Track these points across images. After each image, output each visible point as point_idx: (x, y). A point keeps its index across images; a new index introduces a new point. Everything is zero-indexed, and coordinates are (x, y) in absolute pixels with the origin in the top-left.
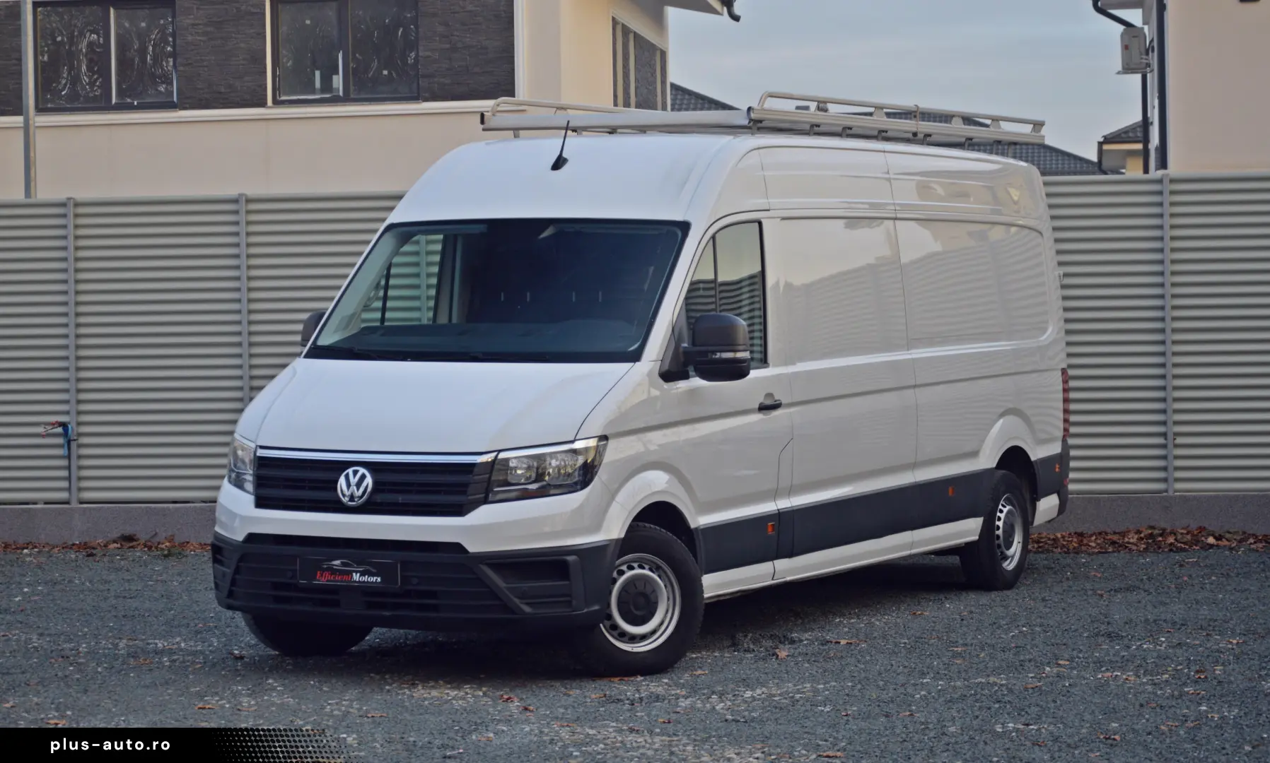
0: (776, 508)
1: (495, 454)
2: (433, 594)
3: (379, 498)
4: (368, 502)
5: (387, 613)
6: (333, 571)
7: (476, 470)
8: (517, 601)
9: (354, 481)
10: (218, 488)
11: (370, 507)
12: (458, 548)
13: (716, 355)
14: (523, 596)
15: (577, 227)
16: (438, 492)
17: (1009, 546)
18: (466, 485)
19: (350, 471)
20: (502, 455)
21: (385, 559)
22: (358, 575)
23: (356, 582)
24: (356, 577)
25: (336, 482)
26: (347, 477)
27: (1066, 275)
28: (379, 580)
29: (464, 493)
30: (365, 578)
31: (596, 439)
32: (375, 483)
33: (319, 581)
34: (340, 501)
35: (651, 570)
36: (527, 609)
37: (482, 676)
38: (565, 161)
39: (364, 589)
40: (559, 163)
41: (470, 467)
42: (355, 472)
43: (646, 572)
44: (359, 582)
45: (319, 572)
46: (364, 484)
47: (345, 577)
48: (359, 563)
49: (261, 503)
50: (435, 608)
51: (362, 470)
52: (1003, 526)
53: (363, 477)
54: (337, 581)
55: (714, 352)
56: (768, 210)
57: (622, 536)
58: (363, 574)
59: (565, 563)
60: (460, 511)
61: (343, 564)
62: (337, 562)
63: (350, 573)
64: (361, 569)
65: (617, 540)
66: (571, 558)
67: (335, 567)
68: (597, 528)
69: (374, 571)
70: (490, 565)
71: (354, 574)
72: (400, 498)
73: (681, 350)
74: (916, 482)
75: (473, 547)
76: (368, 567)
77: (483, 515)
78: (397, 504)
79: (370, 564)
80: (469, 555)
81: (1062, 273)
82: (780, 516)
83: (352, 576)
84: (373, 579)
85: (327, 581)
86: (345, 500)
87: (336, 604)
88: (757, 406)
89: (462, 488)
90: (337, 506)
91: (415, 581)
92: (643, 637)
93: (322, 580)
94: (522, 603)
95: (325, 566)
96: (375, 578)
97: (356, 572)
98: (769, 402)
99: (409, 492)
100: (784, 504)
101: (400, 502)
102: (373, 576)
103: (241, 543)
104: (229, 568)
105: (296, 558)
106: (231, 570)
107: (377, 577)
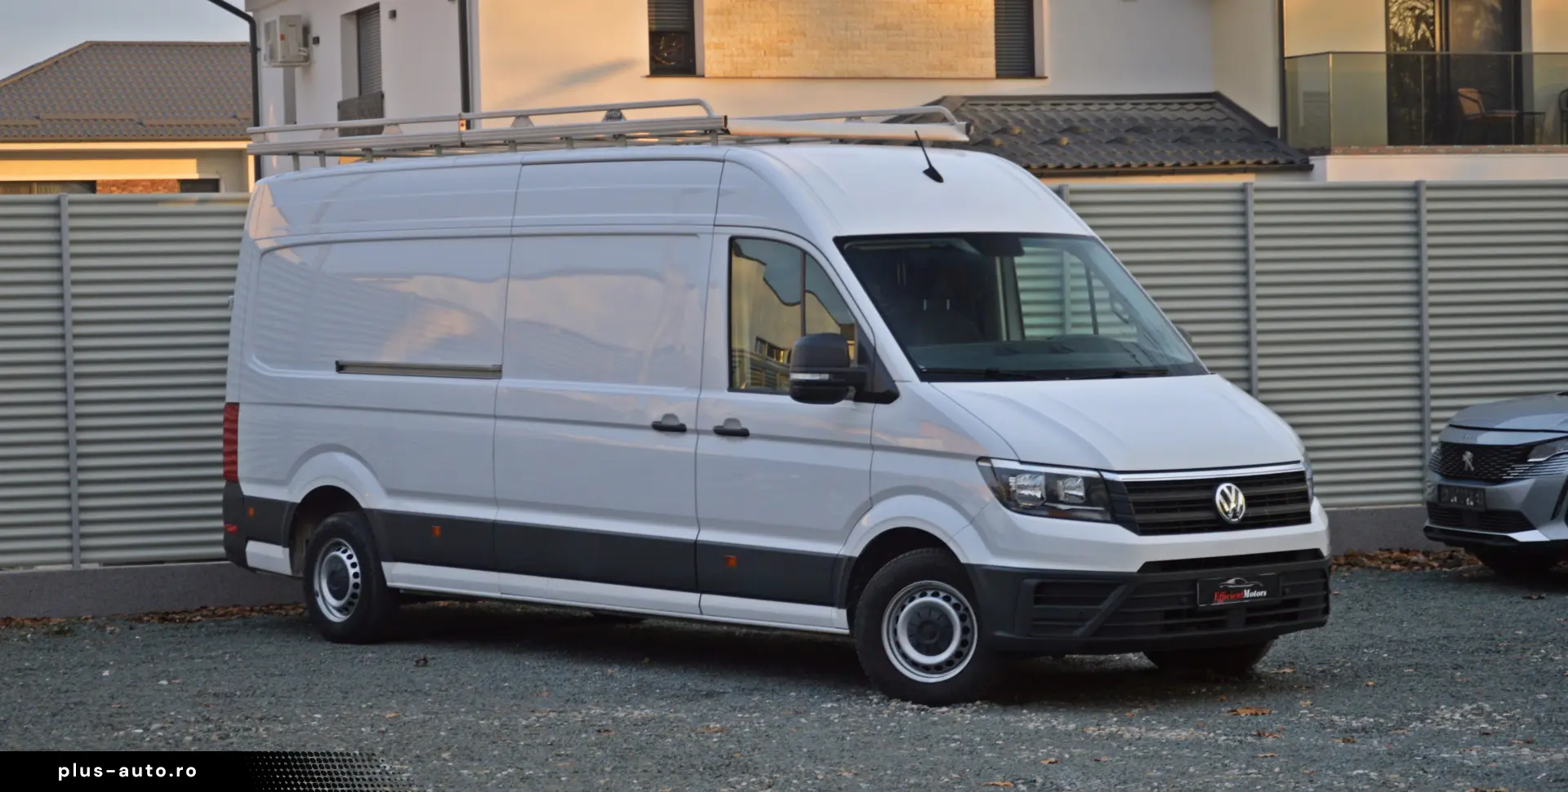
2: (1295, 603)
3: (1252, 512)
4: (1244, 518)
6: (1228, 591)
9: (1232, 497)
11: (1246, 522)
12: (1317, 553)
16: (1283, 503)
18: (1304, 493)
21: (1268, 571)
22: (1249, 591)
23: (1246, 599)
24: (1247, 594)
25: (1212, 500)
26: (1223, 493)
28: (1265, 593)
29: (1305, 500)
30: (1255, 594)
32: (1247, 498)
33: (1216, 602)
39: (1254, 605)
40: (936, 175)
42: (1229, 489)
44: (1249, 598)
45: (1216, 594)
46: (1239, 501)
47: (1238, 595)
48: (1249, 580)
51: (1234, 487)
53: (1237, 493)
54: (1233, 600)
58: (1252, 590)
60: (1307, 518)
61: (1237, 582)
62: (1232, 581)
63: (1241, 590)
64: (1250, 586)
67: (1229, 586)
69: (1261, 585)
71: (1245, 591)
72: (1266, 511)
75: (1325, 552)
76: (1257, 582)
78: (1265, 517)
79: (1261, 579)
80: (1324, 559)
83: (1243, 593)
84: (1260, 594)
85: (1225, 601)
87: (1220, 624)
89: (1305, 497)
91: (1287, 591)
93: (1219, 602)
95: (1221, 587)
96: (1262, 592)
97: (1247, 588)
102: (1259, 589)
103: (1139, 575)
104: (1098, 604)
105: (1195, 581)
106: (1104, 606)
107: (1264, 590)
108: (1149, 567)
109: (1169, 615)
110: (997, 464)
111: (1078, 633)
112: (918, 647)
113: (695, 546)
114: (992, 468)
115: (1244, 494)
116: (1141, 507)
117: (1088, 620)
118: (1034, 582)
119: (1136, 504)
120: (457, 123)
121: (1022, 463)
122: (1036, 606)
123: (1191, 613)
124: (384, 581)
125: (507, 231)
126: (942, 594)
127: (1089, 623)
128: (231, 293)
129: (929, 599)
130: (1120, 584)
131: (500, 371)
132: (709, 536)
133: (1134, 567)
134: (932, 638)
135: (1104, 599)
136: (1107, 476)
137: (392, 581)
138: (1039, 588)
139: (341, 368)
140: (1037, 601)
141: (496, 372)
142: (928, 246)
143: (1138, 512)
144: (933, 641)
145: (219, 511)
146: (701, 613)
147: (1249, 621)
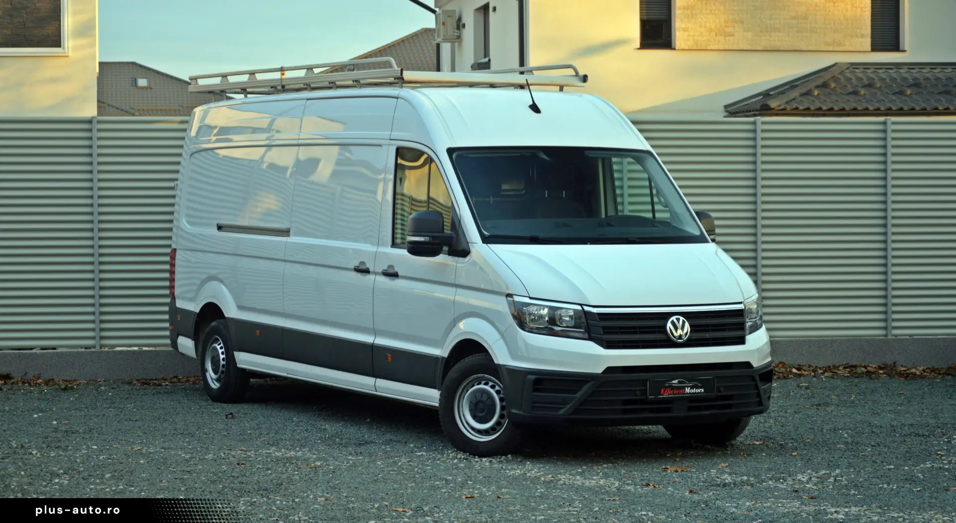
1: (744, 303)
2: (731, 397)
4: (688, 340)
5: (704, 413)
6: (672, 388)
9: (679, 325)
11: (690, 343)
12: (748, 365)
16: (724, 330)
19: (674, 318)
21: (707, 376)
22: (689, 388)
23: (687, 393)
25: (665, 327)
26: (673, 323)
28: (703, 390)
29: (743, 329)
30: (694, 391)
32: (692, 326)
33: (663, 395)
39: (693, 398)
42: (678, 320)
44: (690, 393)
45: (662, 390)
46: (685, 328)
47: (681, 391)
48: (690, 381)
51: (682, 318)
53: (684, 322)
54: (676, 394)
58: (692, 388)
60: (741, 341)
61: (680, 382)
62: (676, 381)
63: (684, 388)
64: (691, 385)
67: (673, 385)
69: (699, 385)
70: (759, 375)
71: (686, 388)
72: (707, 335)
75: (755, 364)
76: (695, 383)
79: (700, 381)
80: (754, 369)
83: (685, 390)
84: (699, 391)
85: (669, 395)
87: (668, 410)
89: (741, 326)
90: (669, 343)
91: (722, 389)
93: (666, 395)
95: (667, 385)
96: (700, 390)
97: (688, 387)
101: (709, 337)
102: (698, 387)
103: (601, 375)
104: (575, 394)
105: (646, 381)
106: (579, 395)
107: (702, 388)
108: (609, 370)
109: (626, 402)
110: (517, 299)
111: (562, 412)
112: (475, 417)
113: (372, 347)
114: (513, 301)
115: (689, 323)
116: (607, 330)
117: (568, 404)
118: (533, 377)
119: (604, 328)
120: (280, 72)
121: (531, 298)
122: (534, 394)
123: (642, 402)
124: (236, 364)
125: (295, 142)
126: (491, 384)
127: (568, 406)
128: (176, 180)
129: (482, 386)
130: (588, 382)
131: (289, 232)
132: (381, 341)
133: (599, 370)
134: (482, 412)
135: (579, 390)
136: (586, 308)
137: (240, 364)
138: (537, 382)
139: (220, 228)
140: (535, 390)
141: (286, 232)
142: (519, 155)
143: (605, 333)
144: (484, 414)
145: (167, 317)
146: (376, 391)
147: (690, 409)
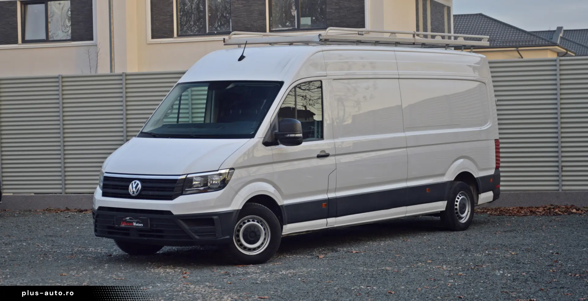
0: (327, 197)
1: (186, 175)
2: (161, 231)
3: (144, 193)
4: (139, 195)
5: (146, 239)
6: (127, 222)
7: (178, 182)
8: (193, 234)
9: (134, 186)
10: (96, 188)
11: (139, 196)
12: (169, 213)
13: (287, 135)
14: (196, 232)
15: (243, 84)
17: (463, 213)
18: (174, 188)
19: (133, 182)
20: (189, 176)
21: (143, 217)
22: (135, 223)
23: (134, 226)
24: (135, 224)
25: (128, 186)
27: (498, 100)
28: (142, 225)
29: (173, 191)
30: (138, 225)
31: (228, 170)
32: (142, 187)
34: (130, 194)
35: (258, 222)
36: (197, 237)
37: (192, 264)
38: (244, 57)
39: (138, 229)
40: (242, 58)
41: (176, 180)
42: (135, 182)
43: (256, 223)
44: (135, 226)
45: (122, 222)
46: (138, 188)
47: (131, 224)
48: (136, 219)
49: (104, 194)
50: (162, 237)
51: (138, 182)
52: (459, 204)
53: (138, 184)
54: (128, 226)
55: (287, 134)
56: (326, 76)
57: (241, 208)
58: (137, 223)
59: (213, 219)
60: (171, 198)
61: (130, 219)
62: (128, 218)
63: (132, 222)
64: (136, 221)
65: (238, 210)
66: (215, 217)
67: (127, 220)
68: (229, 205)
69: (141, 222)
70: (182, 220)
71: (134, 223)
72: (151, 193)
73: (274, 133)
74: (407, 187)
75: (175, 213)
76: (138, 220)
77: (181, 199)
79: (140, 219)
80: (174, 216)
81: (496, 99)
82: (329, 201)
83: (133, 223)
84: (140, 225)
85: (125, 225)
86: (131, 193)
87: (128, 234)
88: (316, 156)
89: (172, 189)
90: (128, 196)
91: (155, 226)
92: (254, 249)
93: (123, 225)
94: (196, 235)
95: (124, 220)
97: (135, 222)
98: (323, 154)
99: (154, 190)
100: (332, 195)
101: (150, 194)
102: (140, 223)
103: (97, 210)
105: (114, 216)
108: (100, 208)
147: (141, 235)
